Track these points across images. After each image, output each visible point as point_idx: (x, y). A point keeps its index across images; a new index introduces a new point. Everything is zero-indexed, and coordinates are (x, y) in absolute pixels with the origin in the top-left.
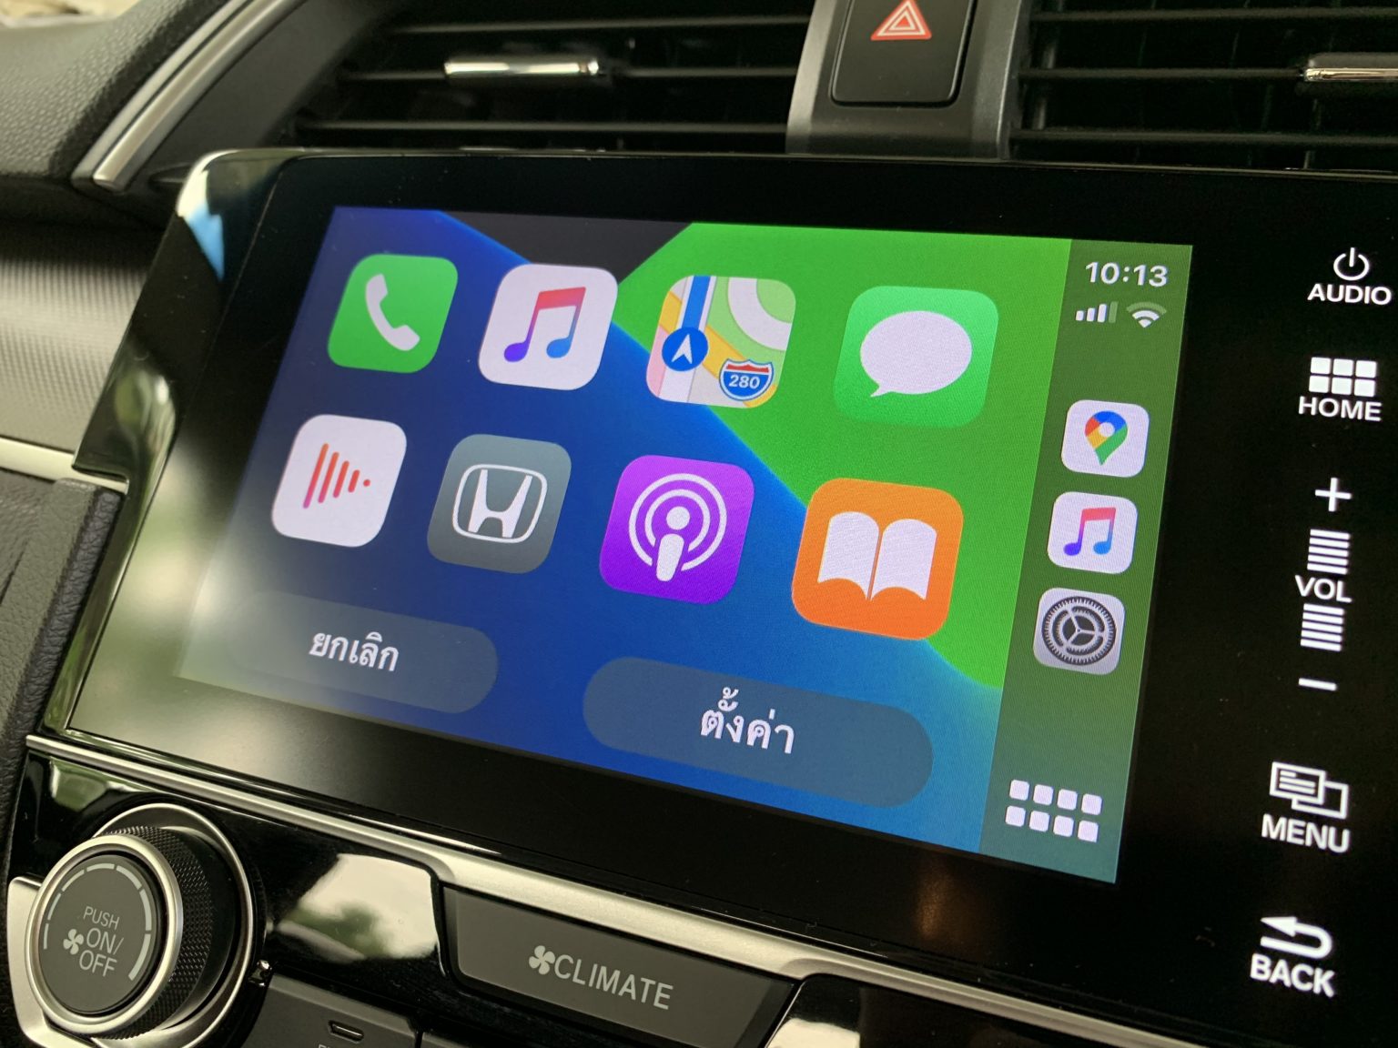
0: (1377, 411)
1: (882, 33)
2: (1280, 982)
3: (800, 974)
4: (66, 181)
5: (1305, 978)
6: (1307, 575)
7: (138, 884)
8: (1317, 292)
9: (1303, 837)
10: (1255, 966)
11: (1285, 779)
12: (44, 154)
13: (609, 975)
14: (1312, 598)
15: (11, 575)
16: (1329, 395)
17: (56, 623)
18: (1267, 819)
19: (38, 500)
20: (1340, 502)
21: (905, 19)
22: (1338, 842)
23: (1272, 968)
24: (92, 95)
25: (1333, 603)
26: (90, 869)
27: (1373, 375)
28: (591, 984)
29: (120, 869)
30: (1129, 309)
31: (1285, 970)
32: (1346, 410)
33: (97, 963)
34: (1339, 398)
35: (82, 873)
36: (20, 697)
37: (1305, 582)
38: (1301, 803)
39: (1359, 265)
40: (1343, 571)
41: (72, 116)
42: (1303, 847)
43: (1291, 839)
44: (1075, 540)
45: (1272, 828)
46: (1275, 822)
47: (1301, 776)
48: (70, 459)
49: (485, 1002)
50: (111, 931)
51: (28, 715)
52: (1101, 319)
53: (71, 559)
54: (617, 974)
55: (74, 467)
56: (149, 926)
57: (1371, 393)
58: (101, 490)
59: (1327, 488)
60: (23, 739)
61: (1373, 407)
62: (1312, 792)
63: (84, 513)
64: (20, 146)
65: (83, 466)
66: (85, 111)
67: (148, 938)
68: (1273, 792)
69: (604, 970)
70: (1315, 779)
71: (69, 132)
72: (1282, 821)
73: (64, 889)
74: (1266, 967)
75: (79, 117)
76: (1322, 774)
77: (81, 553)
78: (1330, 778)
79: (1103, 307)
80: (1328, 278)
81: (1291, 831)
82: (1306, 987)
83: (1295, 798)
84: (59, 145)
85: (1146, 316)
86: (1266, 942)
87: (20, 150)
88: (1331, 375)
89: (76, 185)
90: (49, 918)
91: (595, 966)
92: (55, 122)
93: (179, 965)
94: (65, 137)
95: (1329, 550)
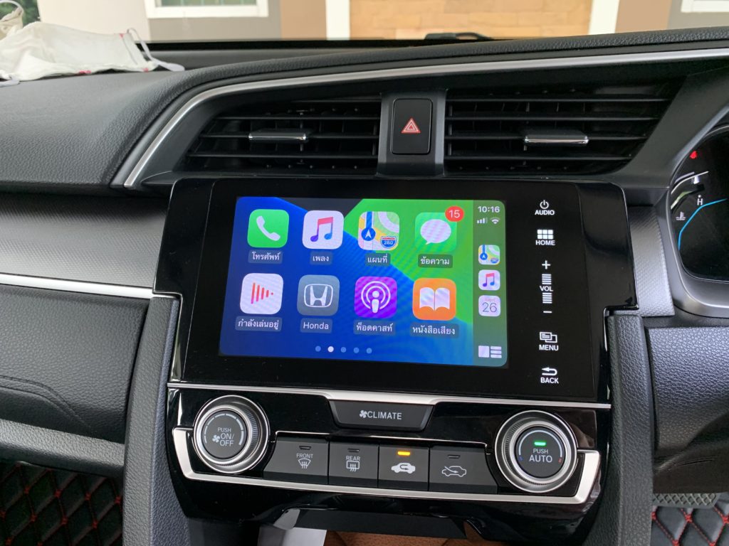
1: (405, 131)
2: (547, 382)
3: (435, 403)
4: (110, 186)
5: (552, 380)
6: (543, 286)
7: (235, 418)
9: (548, 348)
10: (541, 380)
11: (543, 336)
12: (97, 177)
14: (544, 291)
16: (543, 239)
18: (540, 346)
20: (548, 267)
22: (556, 348)
23: (545, 380)
25: (549, 292)
26: (215, 417)
27: (552, 233)
28: (379, 418)
29: (226, 415)
30: (491, 219)
31: (548, 380)
32: (547, 243)
33: (227, 443)
34: (545, 240)
35: (212, 419)
37: (542, 288)
39: (546, 205)
40: (550, 284)
42: (549, 351)
43: (546, 349)
44: (485, 282)
45: (542, 348)
47: (547, 334)
50: (229, 433)
52: (484, 222)
54: (385, 413)
56: (242, 430)
57: (552, 238)
59: (545, 263)
60: (166, 385)
61: (553, 242)
62: (549, 338)
65: (159, 292)
68: (541, 339)
69: (381, 413)
70: (549, 334)
72: (543, 345)
76: (551, 333)
78: (553, 334)
79: (484, 219)
80: (540, 209)
81: (546, 347)
82: (553, 383)
83: (546, 340)
85: (495, 221)
86: (543, 374)
88: (542, 234)
89: (113, 188)
91: (379, 412)
92: (100, 164)
95: (547, 279)
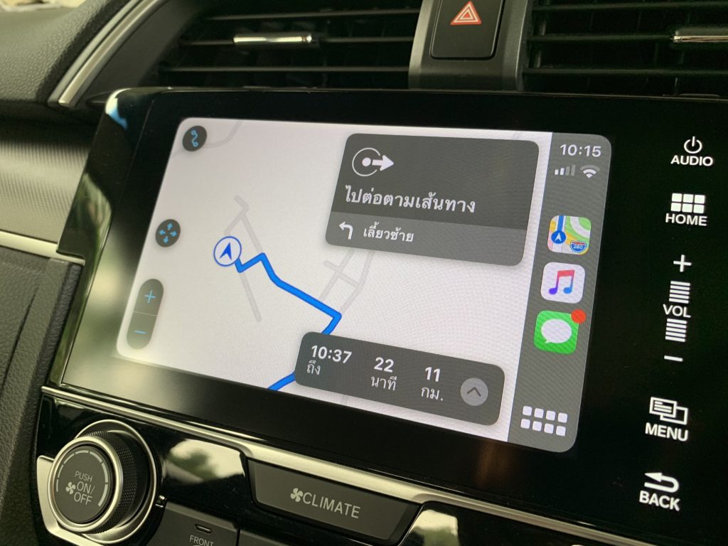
0: (705, 221)
1: (456, 21)
2: (654, 504)
3: (422, 502)
4: (45, 103)
6: (669, 304)
7: (100, 460)
8: (675, 160)
9: (666, 434)
10: (642, 496)
11: (657, 405)
12: (33, 90)
13: (329, 502)
14: (671, 316)
15: (30, 306)
16: (681, 212)
17: (53, 331)
18: (648, 425)
19: (40, 268)
20: (686, 267)
21: (468, 13)
22: (683, 436)
23: (650, 497)
24: (56, 59)
25: (681, 318)
26: (77, 453)
27: (703, 202)
28: (321, 506)
29: (91, 453)
30: (582, 168)
31: (656, 499)
32: (689, 220)
33: (83, 498)
34: (686, 214)
35: (73, 455)
36: (37, 368)
37: (668, 308)
38: (665, 417)
39: (697, 146)
40: (687, 302)
41: (46, 70)
42: (666, 439)
43: (659, 435)
44: (554, 287)
45: (650, 429)
46: (652, 426)
47: (665, 404)
48: (55, 247)
49: (270, 515)
50: (89, 483)
51: (42, 376)
52: (567, 173)
53: (59, 299)
54: (333, 501)
55: (58, 252)
56: (107, 480)
57: (702, 212)
58: (72, 264)
59: (680, 260)
60: (40, 389)
61: (703, 219)
62: (670, 411)
63: (63, 276)
64: (21, 86)
65: (62, 251)
66: (52, 67)
67: (106, 487)
68: (651, 412)
69: (327, 500)
70: (672, 405)
71: (45, 78)
72: (655, 426)
73: (65, 462)
74: (647, 497)
75: (50, 70)
76: (675, 403)
77: (63, 296)
78: (679, 405)
79: (568, 168)
80: (681, 152)
81: (660, 431)
82: (667, 506)
83: (662, 415)
84: (41, 84)
85: (590, 172)
86: (647, 485)
87: (21, 88)
88: (682, 203)
89: (49, 105)
90: (58, 476)
91: (323, 498)
92: (37, 73)
93: (122, 499)
94: (43, 82)
95: (680, 291)
